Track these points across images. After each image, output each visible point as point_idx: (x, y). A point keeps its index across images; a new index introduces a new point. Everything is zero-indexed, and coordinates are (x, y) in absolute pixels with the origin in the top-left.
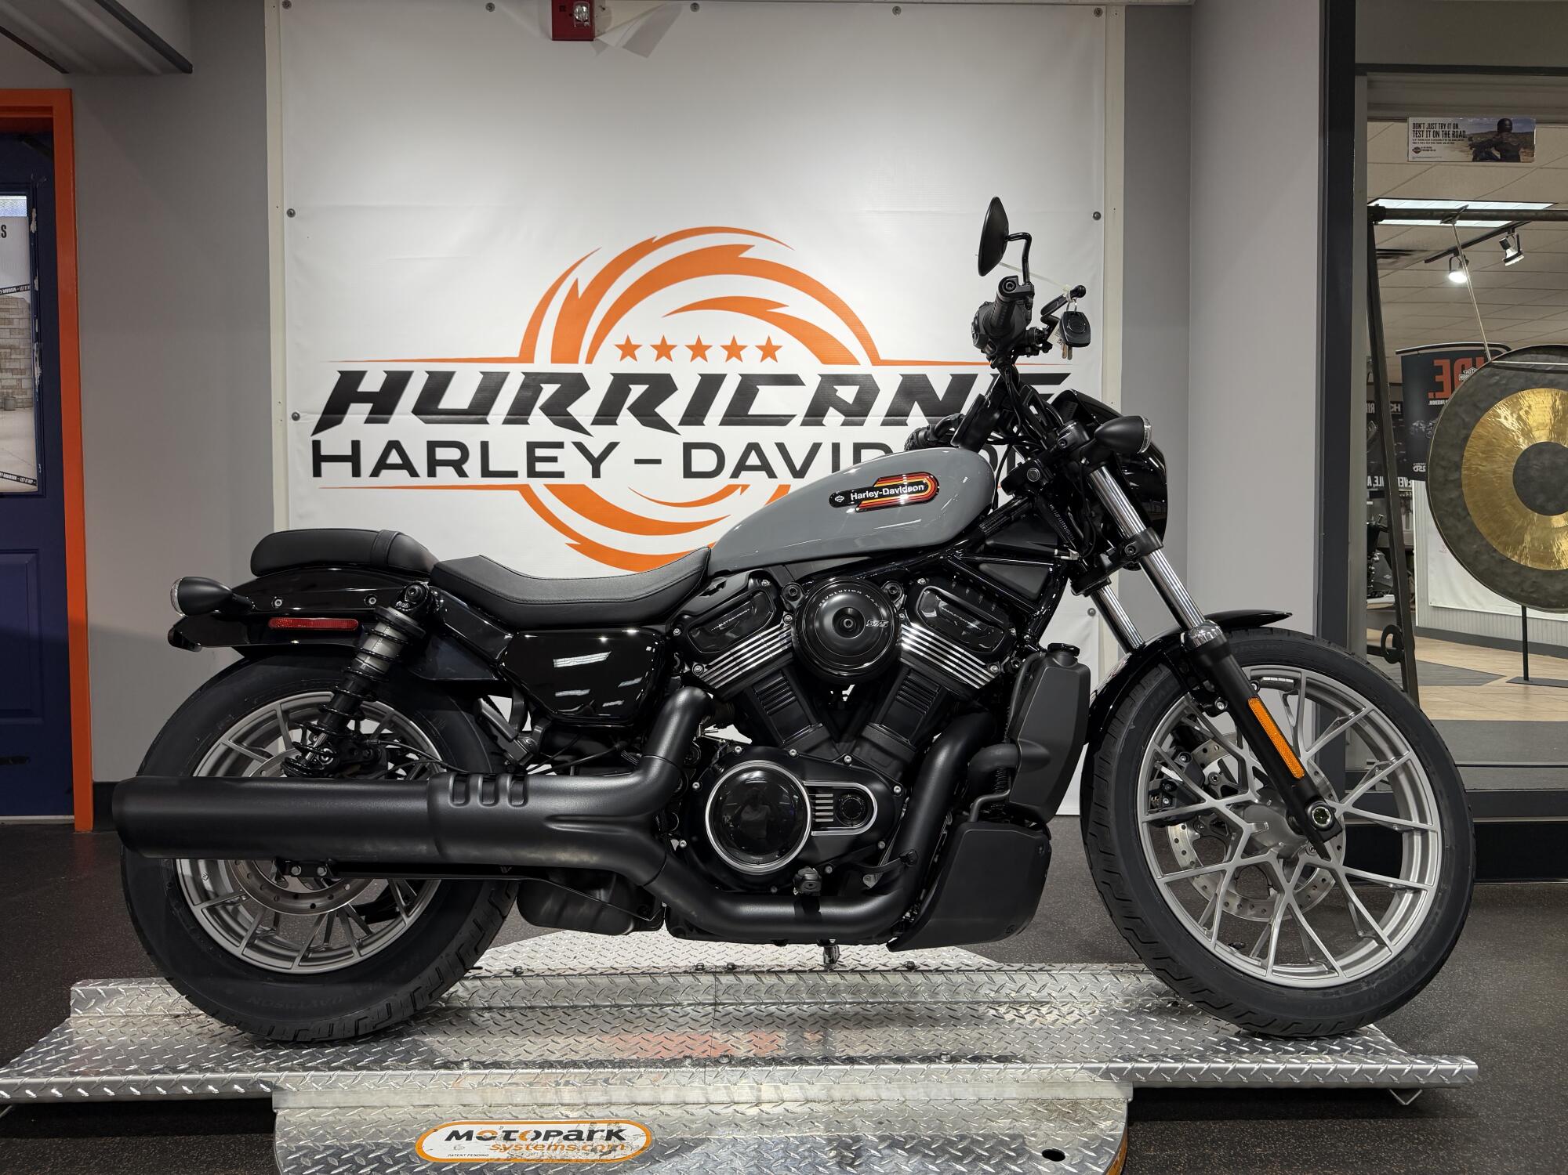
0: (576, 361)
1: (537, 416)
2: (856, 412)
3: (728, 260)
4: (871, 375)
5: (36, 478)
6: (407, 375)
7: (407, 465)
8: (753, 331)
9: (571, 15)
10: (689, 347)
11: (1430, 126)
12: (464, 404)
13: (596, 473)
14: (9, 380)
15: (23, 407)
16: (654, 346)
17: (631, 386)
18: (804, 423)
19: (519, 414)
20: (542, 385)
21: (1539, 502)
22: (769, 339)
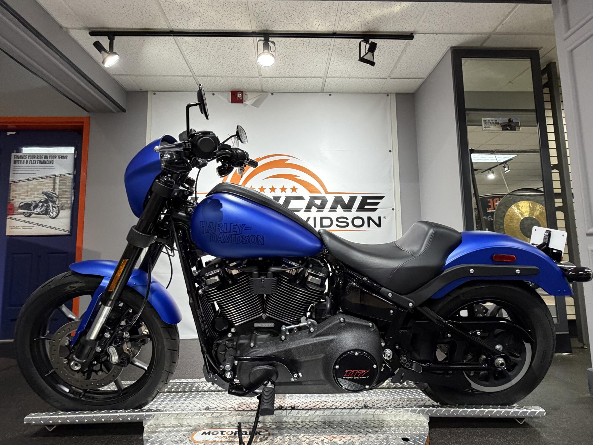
2: (321, 208)
3: (281, 164)
4: (324, 197)
5: (69, 230)
8: (289, 184)
9: (237, 96)
10: (270, 189)
11: (489, 120)
14: (63, 201)
15: (68, 209)
18: (305, 211)
21: (528, 235)
22: (294, 186)
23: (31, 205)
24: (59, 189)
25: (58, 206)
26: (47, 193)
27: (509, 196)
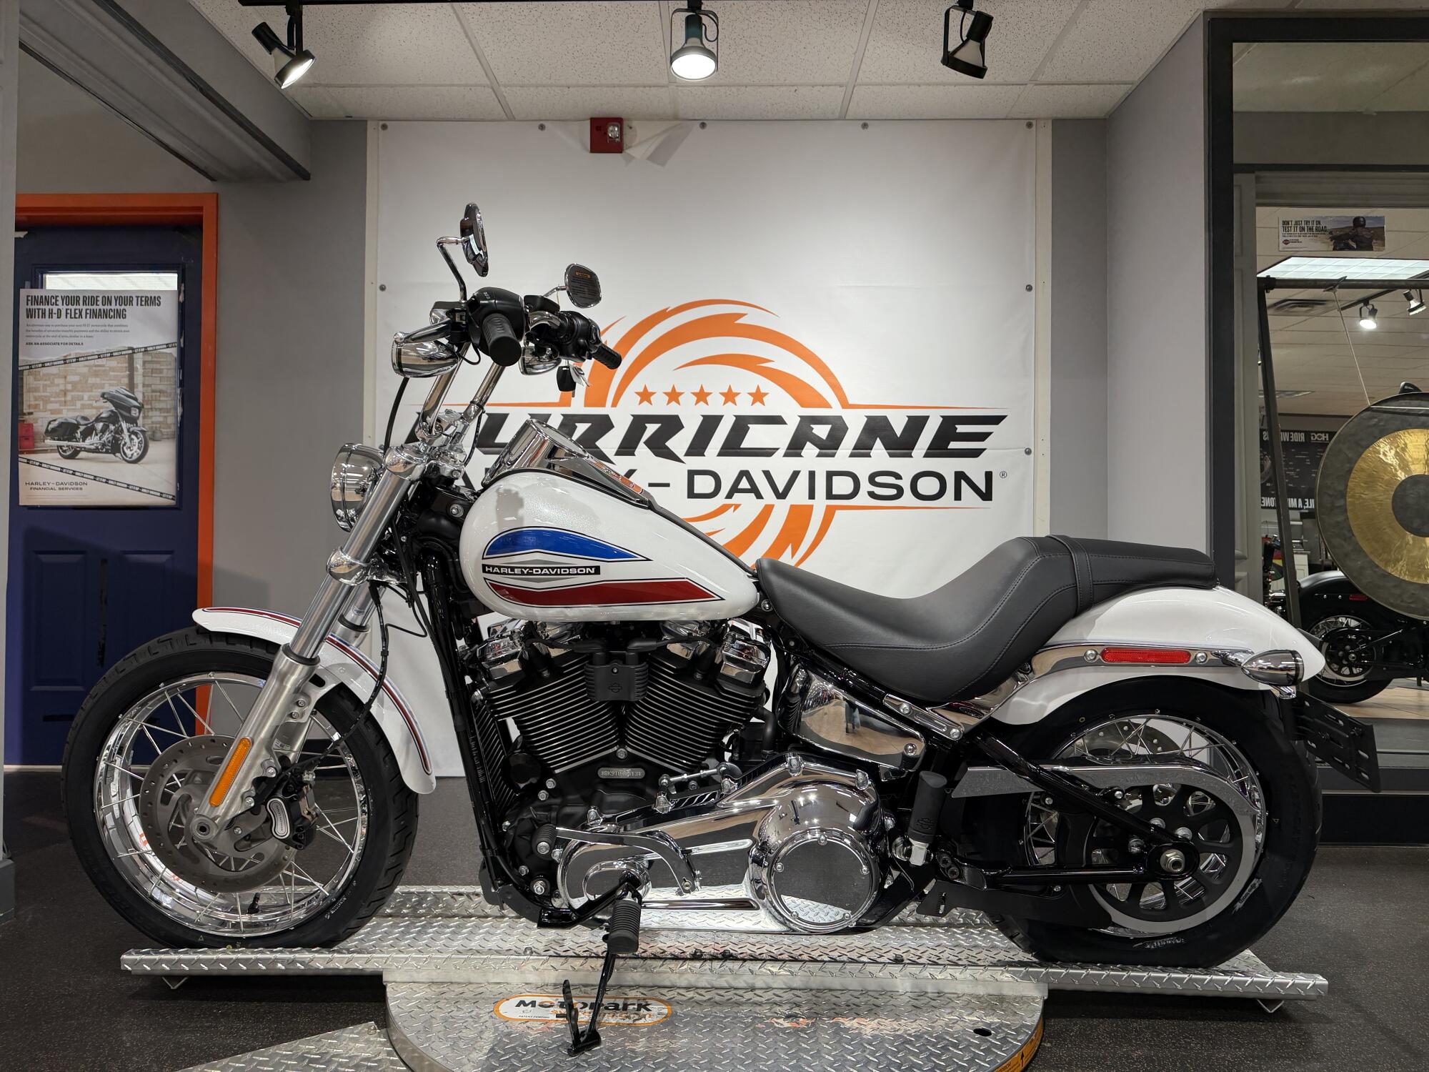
0: (603, 405)
2: (829, 446)
3: (725, 325)
4: (841, 417)
5: (174, 494)
8: (746, 381)
9: (606, 133)
10: (694, 394)
11: (1297, 223)
14: (157, 417)
15: (168, 438)
17: (647, 425)
18: (786, 455)
20: (577, 424)
21: (1415, 525)
22: (758, 388)
23: (77, 426)
24: (144, 385)
25: (143, 432)
26: (114, 397)
27: (1368, 413)
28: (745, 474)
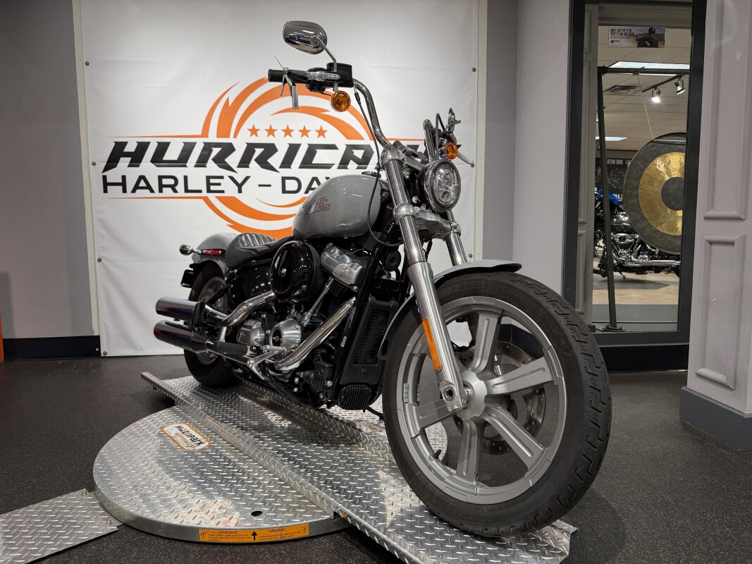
0: (228, 136)
1: (210, 163)
2: (364, 162)
4: (369, 146)
6: (148, 144)
7: (149, 187)
8: (314, 123)
10: (283, 130)
11: (619, 30)
12: (175, 157)
13: (240, 191)
16: (267, 130)
17: (255, 149)
18: (339, 168)
19: (202, 162)
20: (213, 149)
21: (672, 204)
22: (321, 127)
27: (652, 143)
28: (315, 179)
